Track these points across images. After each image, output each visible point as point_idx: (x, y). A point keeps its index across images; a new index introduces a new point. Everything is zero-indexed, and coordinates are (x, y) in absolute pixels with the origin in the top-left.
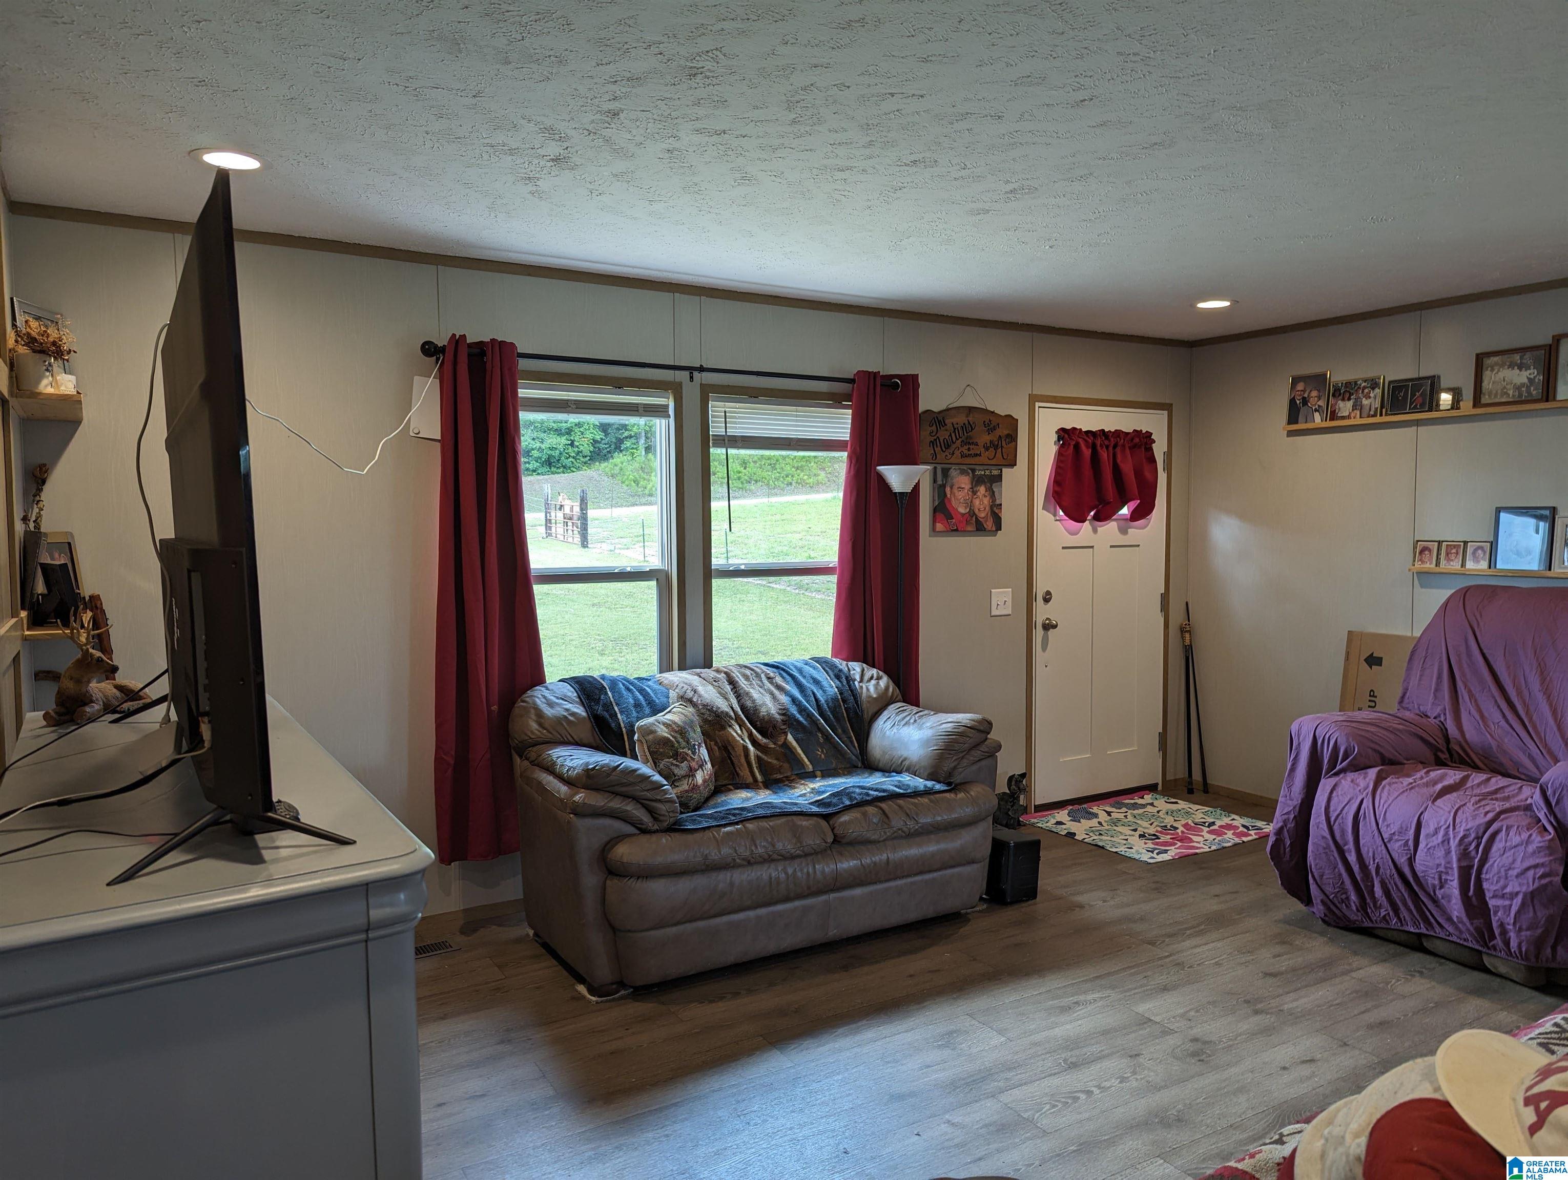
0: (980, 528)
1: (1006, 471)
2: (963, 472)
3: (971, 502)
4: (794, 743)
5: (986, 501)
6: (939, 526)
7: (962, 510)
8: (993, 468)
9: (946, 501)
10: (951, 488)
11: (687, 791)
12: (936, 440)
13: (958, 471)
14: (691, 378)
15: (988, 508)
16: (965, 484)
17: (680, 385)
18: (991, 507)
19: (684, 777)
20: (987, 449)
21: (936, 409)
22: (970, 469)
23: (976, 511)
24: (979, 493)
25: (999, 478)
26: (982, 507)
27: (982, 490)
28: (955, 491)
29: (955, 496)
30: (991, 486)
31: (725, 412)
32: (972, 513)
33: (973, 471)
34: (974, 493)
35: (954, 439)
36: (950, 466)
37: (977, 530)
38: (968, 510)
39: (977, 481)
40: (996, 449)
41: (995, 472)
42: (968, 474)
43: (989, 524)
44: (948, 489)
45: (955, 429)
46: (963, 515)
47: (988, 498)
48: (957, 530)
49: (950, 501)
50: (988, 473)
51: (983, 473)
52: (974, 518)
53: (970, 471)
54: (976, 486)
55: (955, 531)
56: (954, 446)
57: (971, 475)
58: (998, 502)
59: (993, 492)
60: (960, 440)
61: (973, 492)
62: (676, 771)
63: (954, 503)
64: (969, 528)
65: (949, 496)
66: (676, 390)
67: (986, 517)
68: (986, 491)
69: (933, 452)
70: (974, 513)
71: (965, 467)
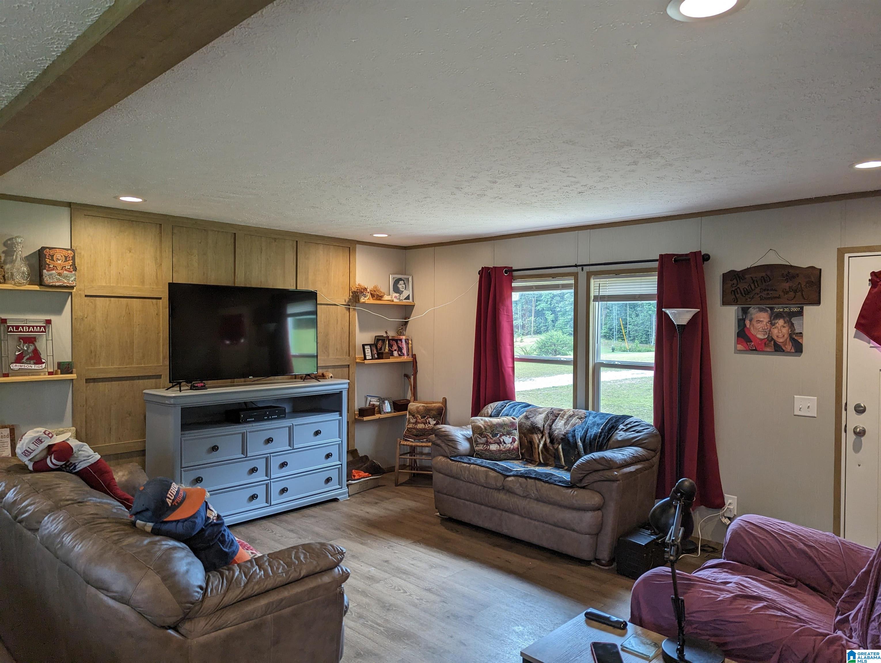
0: (778, 349)
1: (808, 310)
2: (761, 310)
3: (770, 330)
4: (561, 450)
5: (785, 331)
6: (740, 347)
7: (760, 336)
8: (792, 306)
9: (745, 329)
10: (751, 321)
11: (481, 450)
12: (737, 289)
13: (757, 310)
14: (582, 269)
15: (786, 336)
16: (764, 318)
17: (577, 273)
18: (790, 335)
19: (482, 444)
20: (787, 293)
21: (739, 269)
22: (768, 307)
23: (775, 337)
24: (777, 325)
25: (800, 313)
26: (780, 334)
27: (781, 322)
28: (754, 323)
29: (753, 326)
30: (790, 319)
31: (599, 284)
32: (770, 339)
33: (772, 309)
34: (773, 324)
35: (753, 287)
36: (750, 306)
37: (775, 351)
38: (766, 336)
39: (775, 316)
40: (795, 292)
41: (795, 310)
42: (767, 311)
43: (789, 347)
44: (747, 322)
45: (754, 281)
46: (761, 340)
47: (787, 328)
48: (756, 350)
49: (749, 330)
50: (786, 310)
51: (782, 310)
52: (773, 342)
53: (768, 309)
54: (774, 319)
55: (755, 350)
56: (754, 292)
57: (769, 311)
58: (797, 331)
59: (792, 324)
60: (759, 288)
61: (771, 324)
62: (479, 440)
63: (753, 331)
64: (768, 349)
65: (748, 326)
66: (576, 276)
67: (785, 343)
68: (785, 323)
69: (734, 297)
70: (772, 339)
71: (763, 306)
